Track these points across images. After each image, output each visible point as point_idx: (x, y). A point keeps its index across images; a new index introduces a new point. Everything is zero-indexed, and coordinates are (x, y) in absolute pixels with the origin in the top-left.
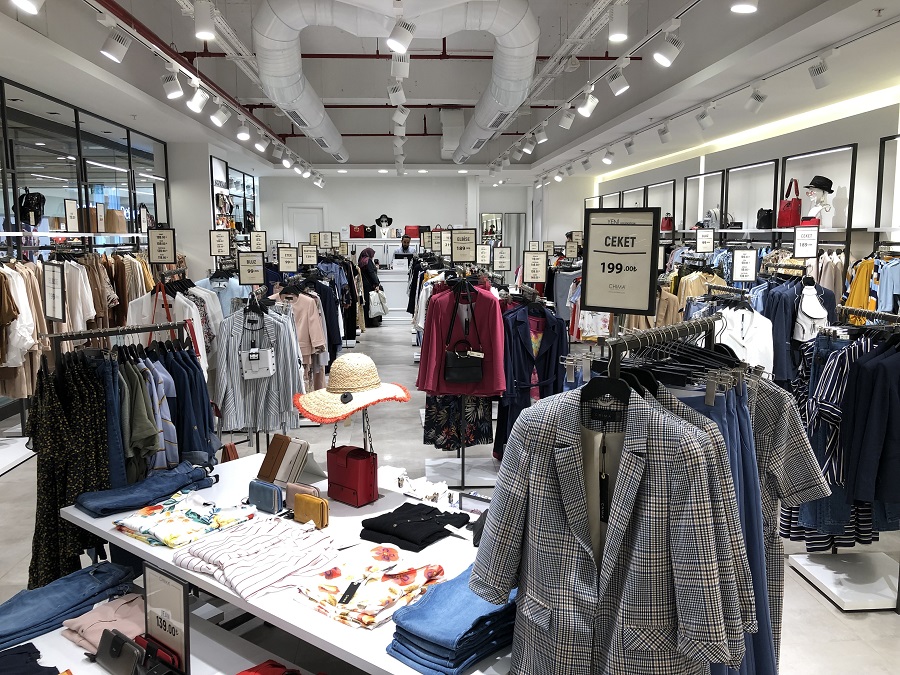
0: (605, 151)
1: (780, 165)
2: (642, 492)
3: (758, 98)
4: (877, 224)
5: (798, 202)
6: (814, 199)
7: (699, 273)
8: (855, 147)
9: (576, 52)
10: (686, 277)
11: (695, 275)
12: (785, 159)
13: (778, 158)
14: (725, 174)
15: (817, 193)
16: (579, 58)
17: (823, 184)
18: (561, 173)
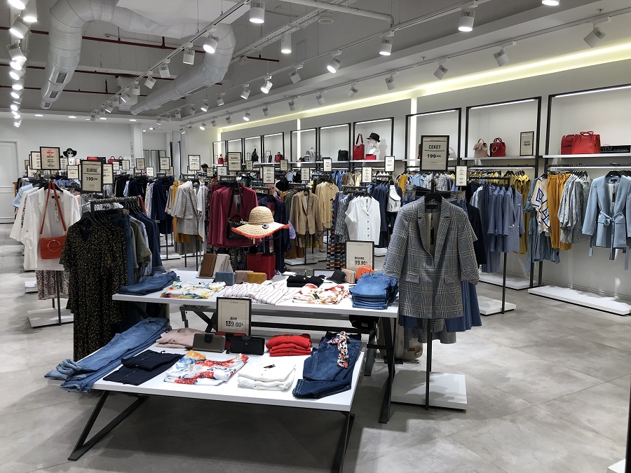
0: (245, 112)
1: (352, 126)
2: (449, 230)
3: (354, 91)
4: (406, 158)
5: (363, 146)
6: (372, 145)
7: (326, 183)
8: (393, 118)
9: (248, 54)
10: (320, 185)
11: (323, 184)
12: (355, 123)
13: (351, 121)
14: (318, 130)
15: (373, 141)
16: (248, 57)
17: (375, 137)
18: (204, 125)
